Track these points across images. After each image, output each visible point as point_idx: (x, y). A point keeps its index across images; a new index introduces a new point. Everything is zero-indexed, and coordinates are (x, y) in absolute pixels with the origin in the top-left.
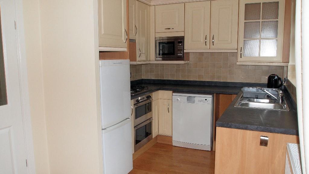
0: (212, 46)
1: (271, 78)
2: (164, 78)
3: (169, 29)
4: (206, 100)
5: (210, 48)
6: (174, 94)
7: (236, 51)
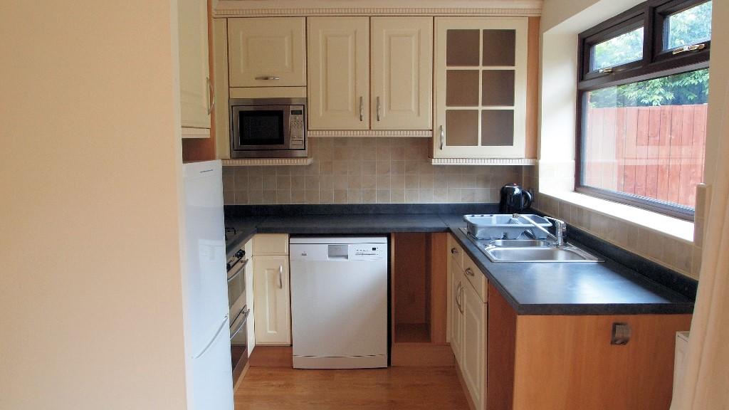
0: (375, 125)
1: (505, 193)
2: (247, 201)
3: (266, 79)
4: (374, 249)
5: (370, 128)
6: (293, 240)
7: (428, 134)
